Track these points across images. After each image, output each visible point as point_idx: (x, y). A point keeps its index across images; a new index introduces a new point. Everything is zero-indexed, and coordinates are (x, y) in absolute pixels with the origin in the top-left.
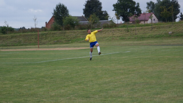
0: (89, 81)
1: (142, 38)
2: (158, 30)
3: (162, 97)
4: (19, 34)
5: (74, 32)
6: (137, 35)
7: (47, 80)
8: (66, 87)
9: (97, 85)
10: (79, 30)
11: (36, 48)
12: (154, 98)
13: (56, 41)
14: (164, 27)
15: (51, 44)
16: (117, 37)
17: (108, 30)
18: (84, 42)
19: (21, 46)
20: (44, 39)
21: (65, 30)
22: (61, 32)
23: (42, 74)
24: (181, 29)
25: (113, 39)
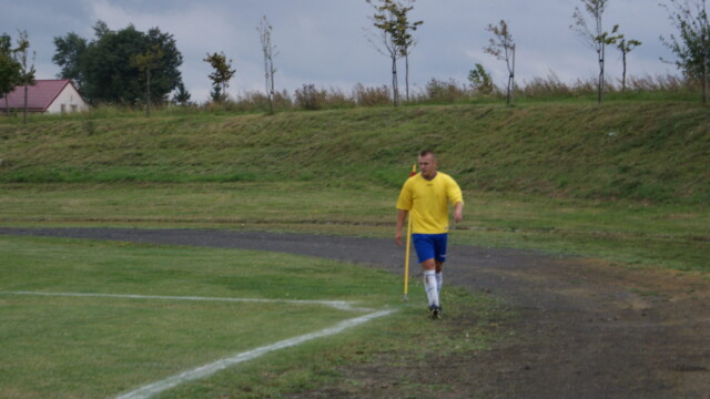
24: (47, 148)
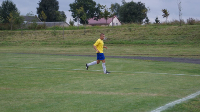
1: (69, 44)
14: (100, 31)
17: (32, 32)
24: (119, 35)
25: (33, 43)
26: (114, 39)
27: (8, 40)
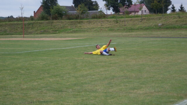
0: (66, 74)
1: (131, 30)
2: (147, 21)
3: (138, 92)
4: (5, 23)
5: (62, 22)
6: (126, 27)
7: (23, 72)
8: (41, 79)
9: (73, 78)
10: (66, 20)
11: (21, 37)
12: (130, 93)
13: (42, 31)
14: (153, 19)
15: (37, 34)
16: (106, 28)
17: (97, 21)
18: (72, 33)
19: (7, 35)
20: (30, 28)
21: (52, 20)
22: (48, 22)
23: (19, 65)
25: (102, 30)
26: (167, 24)
27: (80, 28)
